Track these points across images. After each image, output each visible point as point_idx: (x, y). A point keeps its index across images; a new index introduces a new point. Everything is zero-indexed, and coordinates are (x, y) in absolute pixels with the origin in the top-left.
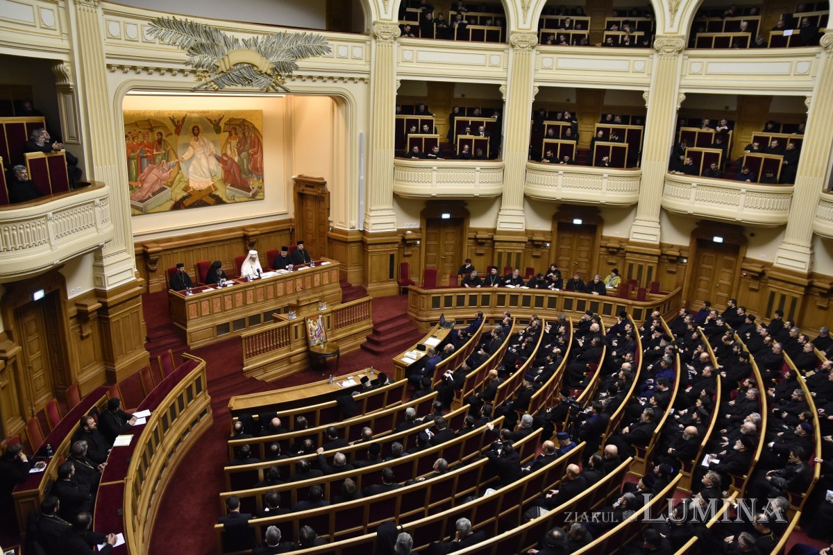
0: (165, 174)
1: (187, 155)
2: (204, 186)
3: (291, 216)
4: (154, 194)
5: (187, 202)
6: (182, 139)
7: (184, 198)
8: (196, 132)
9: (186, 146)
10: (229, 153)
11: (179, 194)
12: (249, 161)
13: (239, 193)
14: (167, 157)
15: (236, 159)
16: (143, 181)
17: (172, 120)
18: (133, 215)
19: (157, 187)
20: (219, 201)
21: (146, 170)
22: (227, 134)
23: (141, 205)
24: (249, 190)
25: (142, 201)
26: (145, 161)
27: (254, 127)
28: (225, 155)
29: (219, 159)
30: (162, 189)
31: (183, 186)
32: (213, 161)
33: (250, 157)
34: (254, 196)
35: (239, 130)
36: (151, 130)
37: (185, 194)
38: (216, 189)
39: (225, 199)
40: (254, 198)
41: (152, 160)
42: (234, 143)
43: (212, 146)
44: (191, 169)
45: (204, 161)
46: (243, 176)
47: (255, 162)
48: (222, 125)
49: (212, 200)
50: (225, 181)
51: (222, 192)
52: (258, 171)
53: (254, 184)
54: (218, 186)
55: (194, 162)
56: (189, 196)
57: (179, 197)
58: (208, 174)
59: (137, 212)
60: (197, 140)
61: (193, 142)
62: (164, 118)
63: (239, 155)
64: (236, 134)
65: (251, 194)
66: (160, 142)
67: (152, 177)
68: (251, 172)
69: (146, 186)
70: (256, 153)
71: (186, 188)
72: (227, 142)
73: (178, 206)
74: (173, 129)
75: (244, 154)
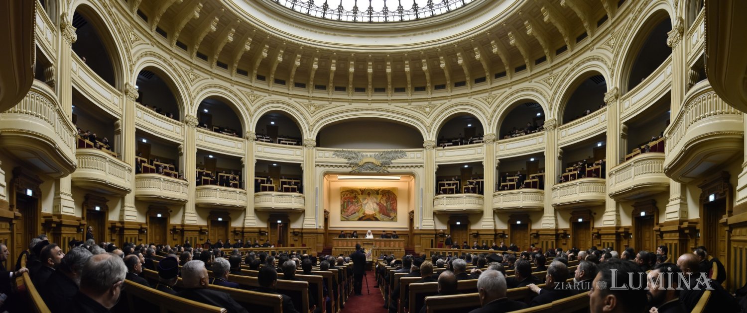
0: (356, 208)
1: (365, 202)
2: (371, 213)
3: (408, 230)
4: (352, 214)
5: (364, 219)
6: (364, 196)
7: (363, 217)
8: (369, 194)
9: (365, 199)
10: (382, 202)
11: (361, 215)
12: (391, 206)
13: (386, 218)
14: (357, 202)
15: (385, 205)
16: (348, 210)
17: (360, 190)
18: (341, 221)
19: (353, 212)
20: (377, 220)
21: (350, 206)
22: (381, 195)
23: (347, 217)
24: (390, 217)
25: (347, 216)
26: (350, 203)
27: (394, 194)
28: (380, 203)
29: (377, 204)
30: (355, 213)
31: (363, 212)
32: (375, 205)
33: (391, 204)
34: (392, 219)
35: (387, 194)
36: (353, 193)
37: (363, 215)
38: (376, 215)
39: (379, 219)
40: (392, 220)
41: (352, 203)
42: (384, 199)
43: (375, 199)
44: (366, 207)
45: (371, 204)
46: (388, 211)
47: (394, 207)
48: (380, 192)
49: (374, 219)
50: (380, 212)
51: (378, 216)
52: (395, 210)
53: (392, 214)
54: (376, 214)
55: (368, 204)
56: (365, 216)
57: (361, 216)
58: (373, 209)
59: (343, 219)
60: (369, 197)
61: (368, 198)
62: (357, 189)
63: (386, 203)
64: (385, 195)
65: (391, 218)
66: (355, 197)
67: (352, 208)
68: (391, 210)
69: (349, 211)
70: (394, 203)
71: (364, 213)
72: (381, 198)
73: (360, 219)
74: (360, 193)
75: (388, 203)
